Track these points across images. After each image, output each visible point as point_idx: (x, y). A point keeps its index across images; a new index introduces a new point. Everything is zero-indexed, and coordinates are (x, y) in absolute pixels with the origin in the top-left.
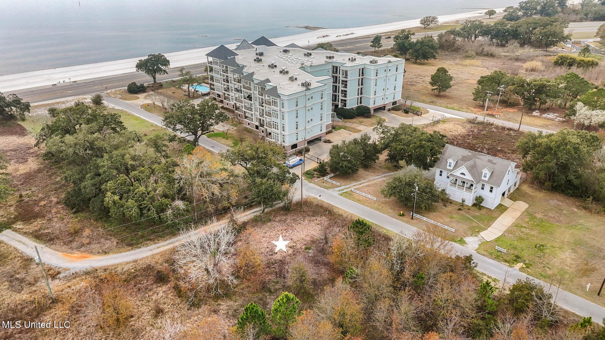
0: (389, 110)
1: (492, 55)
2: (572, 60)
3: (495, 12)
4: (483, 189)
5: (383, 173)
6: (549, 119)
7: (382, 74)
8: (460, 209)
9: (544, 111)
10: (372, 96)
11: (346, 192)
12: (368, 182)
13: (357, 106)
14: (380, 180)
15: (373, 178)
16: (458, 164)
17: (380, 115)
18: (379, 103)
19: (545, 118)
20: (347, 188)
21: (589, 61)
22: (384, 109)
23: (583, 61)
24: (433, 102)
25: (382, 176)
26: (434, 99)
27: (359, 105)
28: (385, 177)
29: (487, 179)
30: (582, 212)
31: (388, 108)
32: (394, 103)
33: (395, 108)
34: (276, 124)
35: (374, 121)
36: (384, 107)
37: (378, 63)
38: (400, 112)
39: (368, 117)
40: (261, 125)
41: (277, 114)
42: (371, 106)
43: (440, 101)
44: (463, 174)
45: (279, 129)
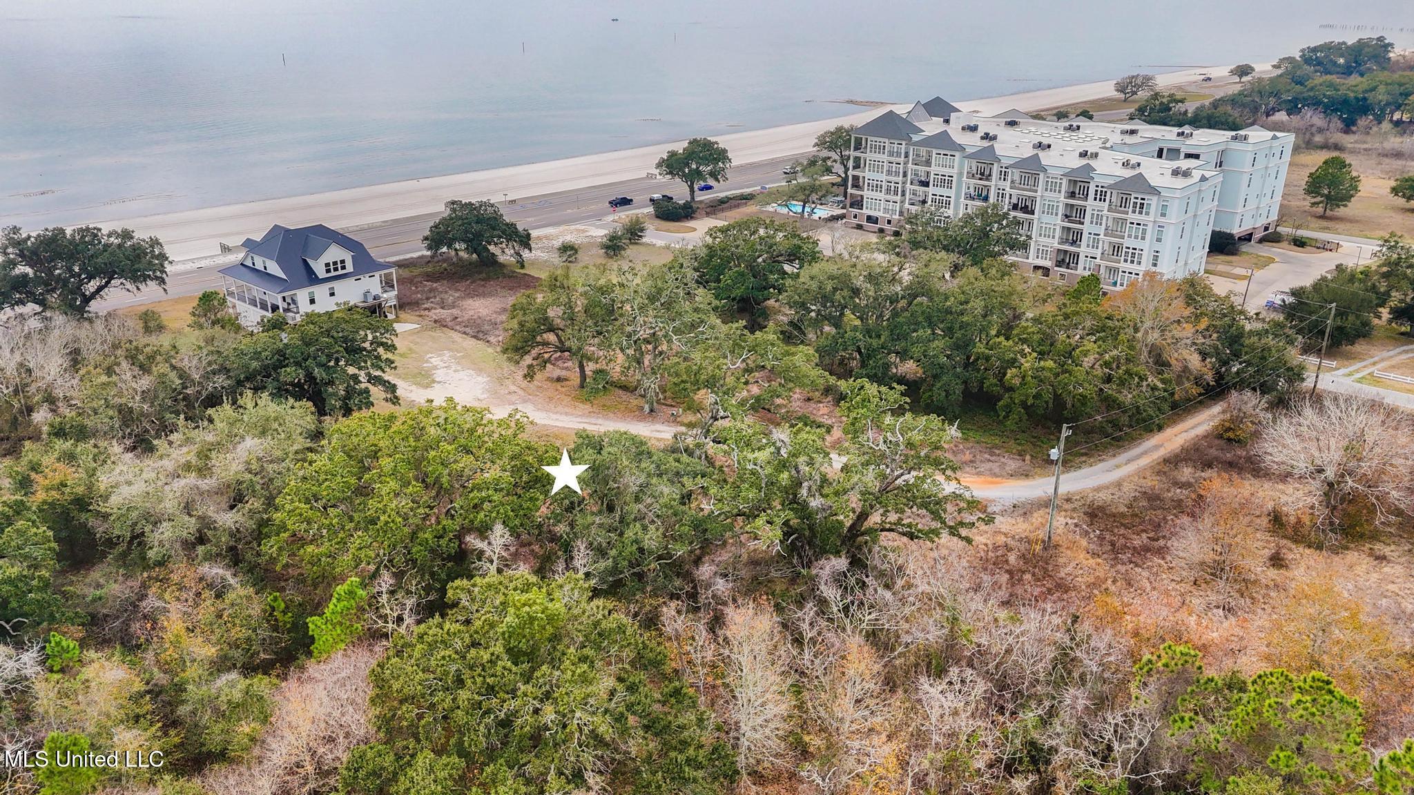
0: (1261, 241)
1: (1338, 148)
3: (1253, 70)
7: (1260, 164)
10: (1240, 209)
11: (1363, 378)
12: (1383, 360)
14: (1404, 356)
15: (1385, 354)
17: (1245, 248)
18: (1246, 227)
20: (1357, 371)
22: (1250, 240)
24: (1328, 228)
25: (1398, 350)
26: (1325, 223)
28: (1406, 352)
31: (1257, 236)
32: (1266, 229)
33: (1272, 238)
34: (1137, 252)
35: (1255, 261)
36: (1251, 234)
37: (1250, 140)
38: (1285, 244)
39: (1234, 252)
40: (1060, 263)
41: (1144, 231)
42: (1236, 231)
43: (1341, 226)
45: (1144, 262)
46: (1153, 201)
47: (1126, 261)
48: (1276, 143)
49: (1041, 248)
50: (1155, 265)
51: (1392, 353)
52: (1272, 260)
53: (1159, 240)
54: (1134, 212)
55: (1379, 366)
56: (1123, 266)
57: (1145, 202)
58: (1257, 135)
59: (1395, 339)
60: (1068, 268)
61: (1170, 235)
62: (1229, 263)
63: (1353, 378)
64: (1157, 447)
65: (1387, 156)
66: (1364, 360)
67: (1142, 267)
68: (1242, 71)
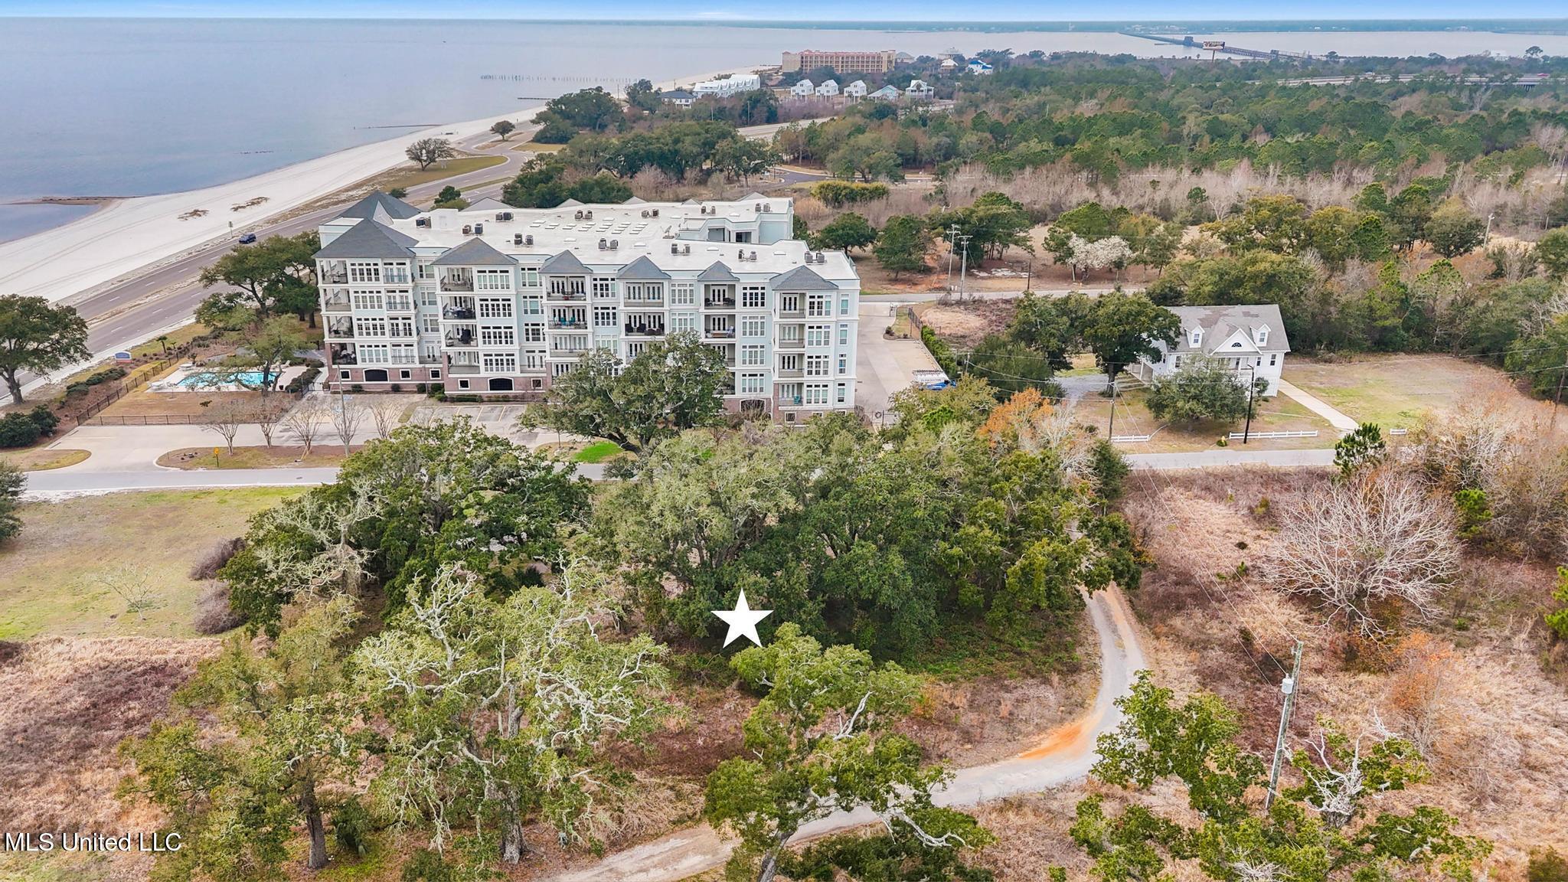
2: (848, 191)
4: (1258, 363)
9: (981, 267)
29: (1264, 344)
34: (821, 360)
41: (826, 334)
44: (1238, 345)
45: (830, 370)
46: (831, 298)
47: (810, 373)
50: (843, 371)
54: (812, 313)
56: (808, 379)
57: (823, 300)
67: (831, 377)
68: (504, 128)
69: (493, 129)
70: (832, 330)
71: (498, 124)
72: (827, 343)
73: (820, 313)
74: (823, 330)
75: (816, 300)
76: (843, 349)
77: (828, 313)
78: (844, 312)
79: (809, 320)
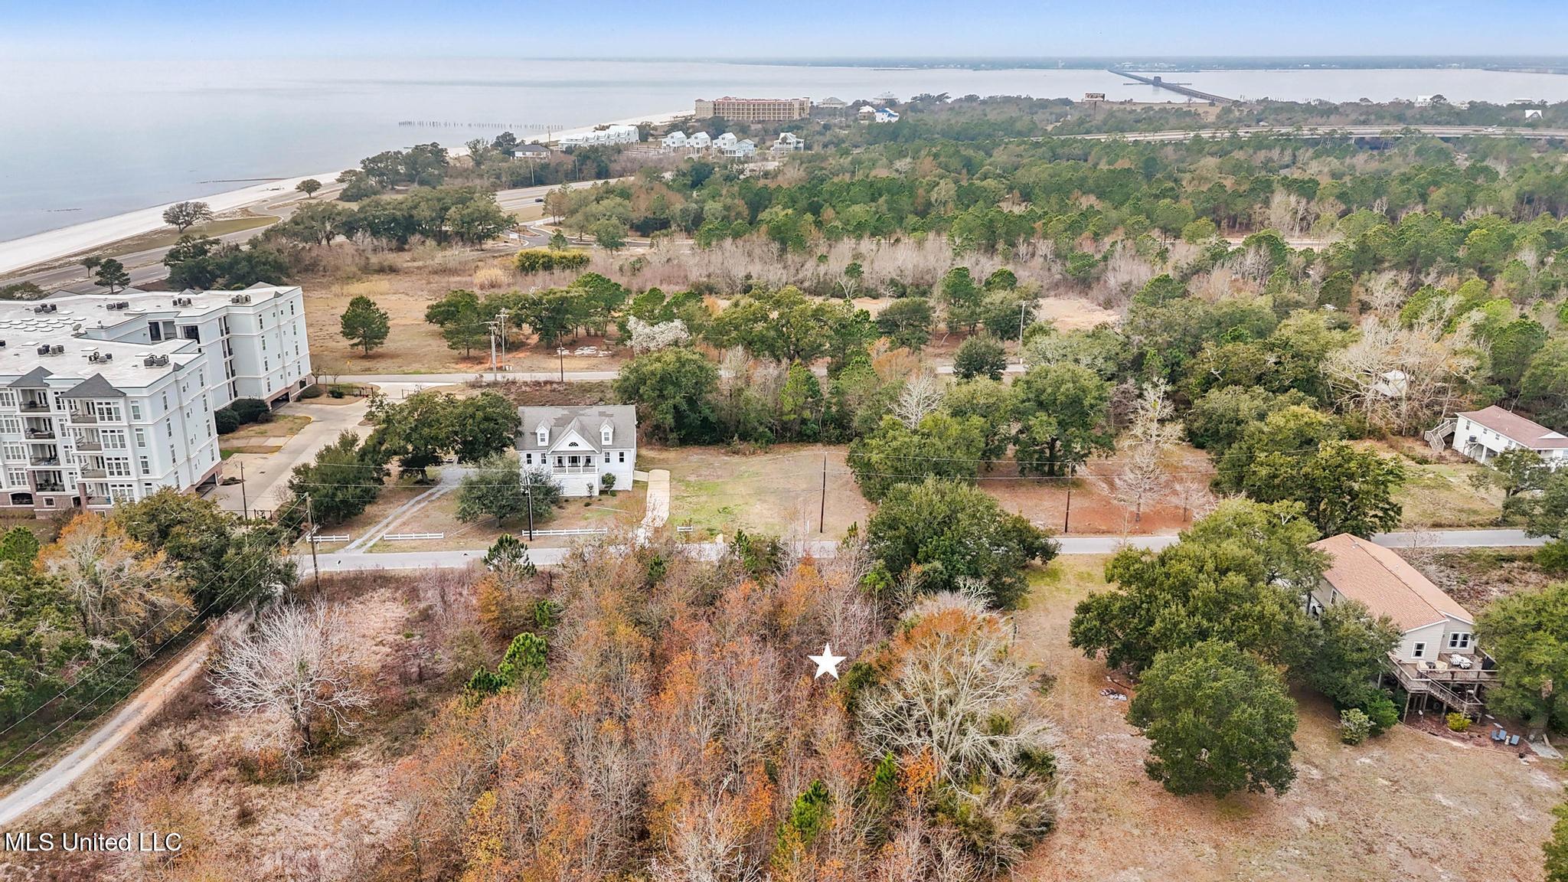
0: (299, 399)
1: (393, 270)
2: (546, 259)
3: (319, 184)
4: (607, 460)
5: (410, 498)
6: (589, 356)
7: (270, 322)
8: (587, 505)
9: (573, 345)
10: (263, 374)
11: (375, 545)
12: (396, 518)
13: (229, 402)
14: (415, 509)
15: (400, 510)
16: (555, 434)
17: (283, 411)
18: (278, 389)
19: (582, 356)
20: (370, 539)
21: (574, 257)
22: (287, 400)
23: (565, 257)
24: (369, 369)
25: (412, 502)
26: (367, 364)
27: (234, 399)
28: (418, 502)
29: (610, 443)
30: (736, 459)
31: (293, 395)
32: (302, 384)
33: (310, 393)
34: (121, 461)
35: (290, 425)
36: (287, 394)
37: (254, 301)
38: (323, 398)
39: (268, 420)
40: (41, 488)
41: (121, 438)
42: (266, 396)
43: (381, 365)
44: (575, 444)
45: (132, 469)
46: (121, 403)
47: (112, 473)
48: (280, 301)
49: (14, 472)
50: (147, 472)
51: (405, 508)
52: (308, 420)
53: (142, 445)
54: (103, 419)
55: (391, 527)
56: (109, 479)
57: (112, 406)
58: (260, 293)
59: (411, 490)
60: (53, 490)
61: (150, 436)
62: (263, 433)
63: (364, 549)
64: (138, 711)
65: (436, 272)
66: (378, 522)
67: (133, 477)
68: (310, 187)
69: (299, 188)
70: (126, 434)
71: (304, 182)
72: (123, 446)
73: (110, 419)
74: (116, 434)
75: (104, 406)
76: (142, 452)
77: (118, 418)
78: (137, 417)
79: (100, 424)
